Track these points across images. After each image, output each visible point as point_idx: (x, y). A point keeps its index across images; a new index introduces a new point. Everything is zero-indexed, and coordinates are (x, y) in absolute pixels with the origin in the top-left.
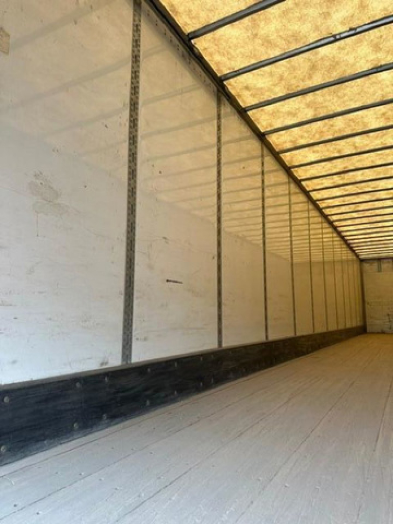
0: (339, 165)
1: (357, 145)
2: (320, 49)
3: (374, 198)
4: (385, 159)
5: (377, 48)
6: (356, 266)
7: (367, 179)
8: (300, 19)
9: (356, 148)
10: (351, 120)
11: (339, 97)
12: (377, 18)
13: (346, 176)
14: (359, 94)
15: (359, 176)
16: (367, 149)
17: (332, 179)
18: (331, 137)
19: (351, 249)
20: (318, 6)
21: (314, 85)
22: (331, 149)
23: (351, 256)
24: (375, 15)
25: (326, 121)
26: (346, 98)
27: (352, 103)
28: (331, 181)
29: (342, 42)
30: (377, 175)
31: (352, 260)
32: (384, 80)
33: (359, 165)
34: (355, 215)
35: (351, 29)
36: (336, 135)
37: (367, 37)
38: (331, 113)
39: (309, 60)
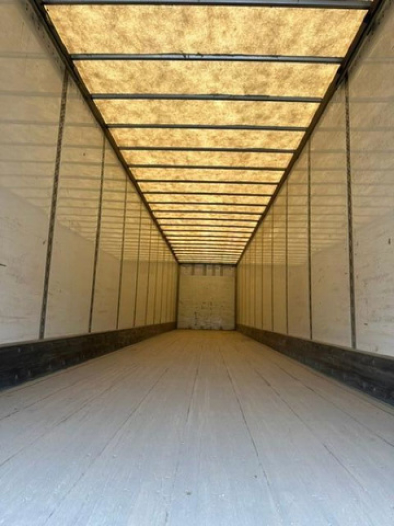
0: (173, 174)
1: (190, 159)
2: (171, 62)
3: (197, 210)
4: (210, 177)
5: (216, 78)
6: (174, 269)
7: (194, 191)
8: (157, 27)
9: (188, 161)
10: (188, 135)
11: (180, 111)
12: (220, 52)
13: (177, 185)
14: (197, 113)
15: (187, 187)
16: (197, 164)
17: (166, 185)
18: (168, 146)
19: (173, 252)
20: (174, 22)
21: (160, 93)
22: (168, 157)
23: (172, 260)
24: (219, 50)
25: (168, 130)
26: (186, 114)
27: (190, 119)
28: (164, 187)
29: (190, 62)
30: (202, 189)
31: (172, 263)
32: (218, 107)
33: (189, 178)
34: (180, 222)
35: (199, 54)
36: (174, 146)
37: (210, 66)
38: (172, 123)
39: (160, 69)
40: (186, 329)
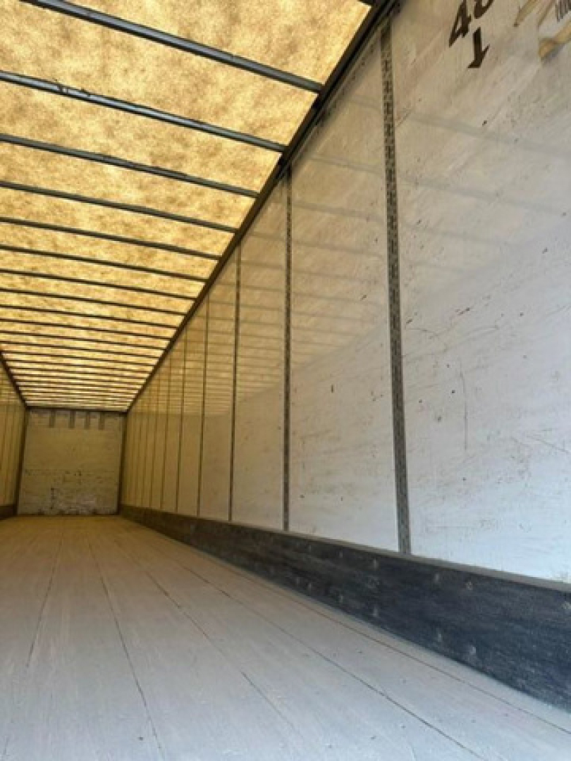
0: (27, 262)
1: (58, 243)
2: (35, 91)
3: (65, 323)
4: (90, 275)
5: (110, 132)
6: (19, 415)
7: (62, 293)
8: (17, 33)
9: (56, 246)
10: (58, 207)
11: (48, 169)
12: (117, 97)
13: (33, 280)
14: (76, 178)
15: (52, 286)
16: (71, 253)
17: (11, 279)
18: (22, 218)
19: (17, 388)
20: (47, 34)
21: (15, 135)
22: (20, 235)
23: (14, 400)
24: (116, 93)
25: (22, 193)
26: (57, 175)
27: (63, 184)
28: (9, 282)
29: (69, 100)
30: (76, 292)
31: (15, 405)
32: (109, 174)
33: (55, 272)
34: (33, 340)
35: (83, 91)
36: (31, 219)
37: (101, 113)
38: (31, 185)
39: (17, 98)
40: (33, 515)
